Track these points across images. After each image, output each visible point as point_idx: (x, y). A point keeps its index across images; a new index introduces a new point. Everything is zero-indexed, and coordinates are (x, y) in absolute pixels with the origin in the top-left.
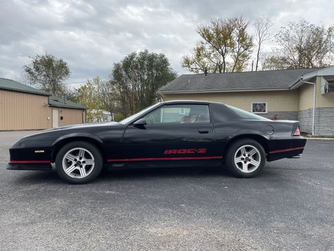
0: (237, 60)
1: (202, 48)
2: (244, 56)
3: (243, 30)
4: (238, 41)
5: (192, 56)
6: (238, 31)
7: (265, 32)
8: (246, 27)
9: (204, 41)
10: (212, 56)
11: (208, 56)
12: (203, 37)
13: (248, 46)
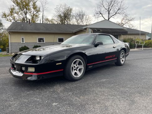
0: (33, 18)
1: (14, 9)
2: (36, 16)
3: (35, 3)
4: (33, 8)
5: (7, 12)
6: (32, 3)
7: (45, 6)
8: (36, 2)
9: (15, 5)
10: (19, 13)
11: (17, 13)
12: (14, 2)
13: (38, 11)
